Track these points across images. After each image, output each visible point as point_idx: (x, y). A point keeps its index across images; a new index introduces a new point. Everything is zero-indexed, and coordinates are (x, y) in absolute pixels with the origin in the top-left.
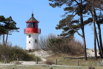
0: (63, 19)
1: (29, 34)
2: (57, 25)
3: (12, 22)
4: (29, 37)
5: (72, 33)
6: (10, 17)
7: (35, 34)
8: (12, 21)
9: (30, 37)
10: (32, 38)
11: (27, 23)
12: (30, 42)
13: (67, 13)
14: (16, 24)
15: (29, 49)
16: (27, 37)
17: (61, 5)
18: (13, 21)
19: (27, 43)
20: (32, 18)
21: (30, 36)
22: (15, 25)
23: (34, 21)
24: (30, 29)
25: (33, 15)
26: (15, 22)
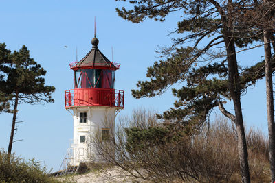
1: (82, 110)
2: (139, 82)
3: (32, 66)
4: (81, 121)
6: (24, 48)
7: (103, 109)
8: (32, 61)
9: (85, 122)
10: (93, 124)
11: (76, 69)
12: (82, 139)
13: (181, 41)
14: (44, 72)
15: (78, 164)
16: (77, 119)
18: (35, 63)
19: (75, 142)
20: (93, 53)
21: (83, 117)
22: (42, 76)
23: (98, 64)
24: (84, 94)
25: (96, 43)
26: (39, 66)
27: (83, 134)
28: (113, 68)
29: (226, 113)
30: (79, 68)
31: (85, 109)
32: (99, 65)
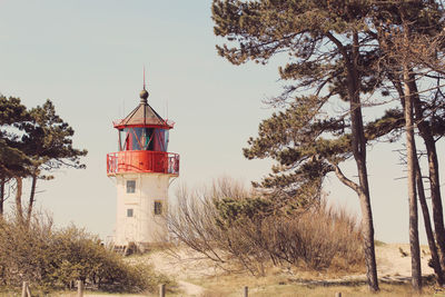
0: (278, 115)
1: (130, 177)
3: (57, 125)
4: (128, 191)
5: (315, 172)
7: (156, 175)
8: (56, 119)
9: (133, 192)
10: (143, 195)
11: (120, 128)
12: (130, 213)
13: (293, 89)
14: (71, 132)
15: (127, 244)
16: (122, 188)
17: (269, 52)
18: (61, 121)
20: (142, 108)
21: (131, 185)
22: (70, 138)
23: (149, 122)
24: (134, 157)
25: (145, 96)
26: (67, 125)
27: (130, 207)
28: (166, 127)
29: (345, 180)
30: (126, 126)
31: (134, 176)
32: (151, 122)
